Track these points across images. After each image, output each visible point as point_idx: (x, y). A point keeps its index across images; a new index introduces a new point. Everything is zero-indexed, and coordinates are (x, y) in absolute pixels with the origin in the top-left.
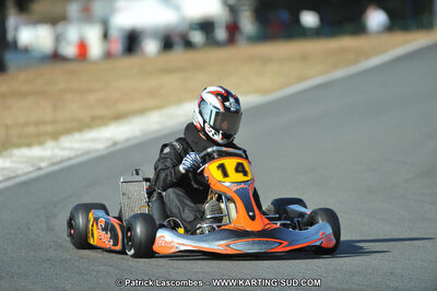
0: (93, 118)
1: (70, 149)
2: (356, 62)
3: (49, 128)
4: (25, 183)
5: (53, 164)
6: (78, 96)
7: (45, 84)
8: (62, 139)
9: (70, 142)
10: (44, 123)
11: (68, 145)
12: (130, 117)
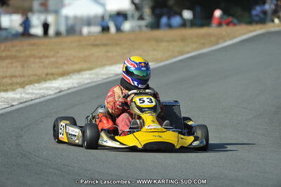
0: (47, 74)
1: (32, 94)
2: (217, 43)
3: (19, 80)
5: (21, 103)
6: (37, 60)
7: (17, 51)
8: (27, 87)
9: (32, 89)
10: (15, 76)
11: (31, 91)
12: (71, 75)
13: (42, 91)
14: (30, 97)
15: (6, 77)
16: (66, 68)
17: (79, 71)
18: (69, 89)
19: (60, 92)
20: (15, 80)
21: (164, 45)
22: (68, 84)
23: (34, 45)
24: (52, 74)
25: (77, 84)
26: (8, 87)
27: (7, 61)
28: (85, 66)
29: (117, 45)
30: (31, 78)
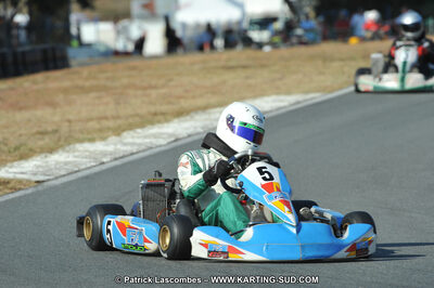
0: (155, 114)
1: (133, 144)
3: (111, 123)
4: (87, 177)
5: (116, 159)
6: (140, 92)
7: (107, 79)
8: (125, 134)
9: (133, 137)
10: (106, 118)
11: (131, 140)
12: (192, 114)
13: (147, 140)
14: (129, 149)
15: (91, 119)
16: (185, 104)
17: (204, 108)
18: (189, 136)
19: (176, 140)
20: (105, 123)
21: (336, 64)
22: (187, 129)
23: (134, 68)
24: (163, 114)
25: (203, 128)
26: (95, 135)
27: (93, 95)
28: (213, 100)
29: (263, 66)
30: (131, 120)
